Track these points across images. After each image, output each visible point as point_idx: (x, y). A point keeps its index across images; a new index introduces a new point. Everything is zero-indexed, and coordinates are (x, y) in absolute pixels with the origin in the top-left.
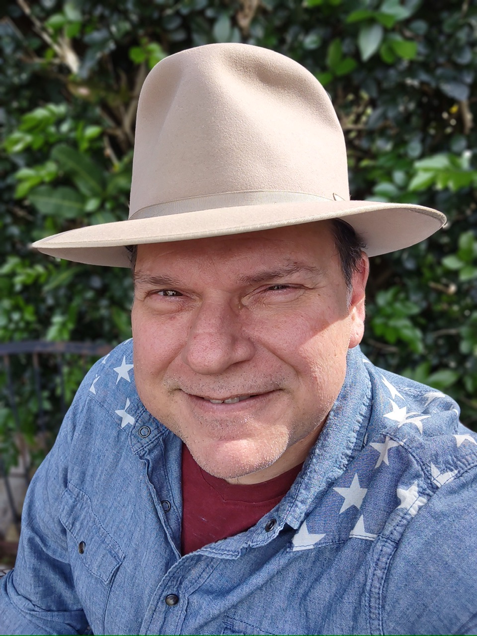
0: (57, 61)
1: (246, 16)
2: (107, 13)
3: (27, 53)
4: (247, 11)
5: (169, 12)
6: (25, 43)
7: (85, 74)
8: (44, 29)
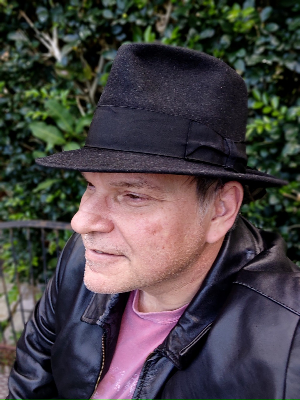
0: (49, 55)
1: (162, 25)
2: (77, 25)
3: (31, 50)
4: (162, 22)
5: (114, 23)
6: (30, 44)
7: (65, 62)
8: (41, 36)
